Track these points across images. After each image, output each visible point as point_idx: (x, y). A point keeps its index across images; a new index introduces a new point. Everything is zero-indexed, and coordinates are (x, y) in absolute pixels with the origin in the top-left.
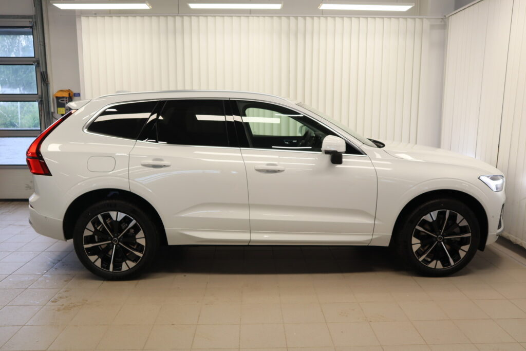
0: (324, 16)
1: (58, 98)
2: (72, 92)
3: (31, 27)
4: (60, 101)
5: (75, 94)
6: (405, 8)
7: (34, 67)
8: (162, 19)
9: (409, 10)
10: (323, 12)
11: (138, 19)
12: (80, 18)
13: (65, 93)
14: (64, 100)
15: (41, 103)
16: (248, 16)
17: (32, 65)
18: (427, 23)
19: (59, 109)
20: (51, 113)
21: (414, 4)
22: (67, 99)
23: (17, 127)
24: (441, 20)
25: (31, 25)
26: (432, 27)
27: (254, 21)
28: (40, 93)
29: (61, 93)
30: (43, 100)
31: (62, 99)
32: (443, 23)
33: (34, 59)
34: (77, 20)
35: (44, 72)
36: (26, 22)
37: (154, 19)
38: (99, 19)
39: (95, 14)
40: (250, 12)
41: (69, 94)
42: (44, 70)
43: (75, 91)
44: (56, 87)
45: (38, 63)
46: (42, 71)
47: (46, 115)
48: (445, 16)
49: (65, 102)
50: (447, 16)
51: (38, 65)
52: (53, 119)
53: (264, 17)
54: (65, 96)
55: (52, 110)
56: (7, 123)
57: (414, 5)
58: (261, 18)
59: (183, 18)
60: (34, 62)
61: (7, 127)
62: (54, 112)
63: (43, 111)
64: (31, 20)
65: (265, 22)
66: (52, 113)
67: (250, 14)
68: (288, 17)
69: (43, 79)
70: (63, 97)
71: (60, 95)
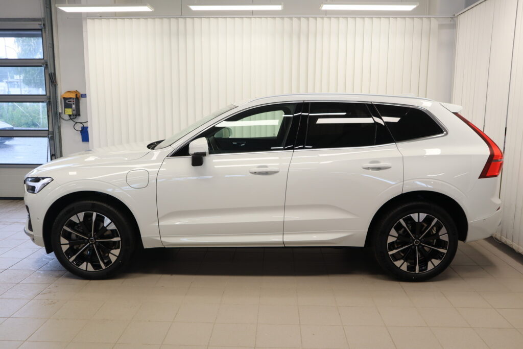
0: (327, 16)
1: (65, 99)
2: (79, 93)
3: (41, 30)
4: (67, 101)
5: (82, 95)
6: (410, 8)
7: (43, 68)
8: (165, 20)
9: (414, 10)
10: (326, 12)
11: (142, 21)
12: (86, 20)
13: (72, 94)
14: (71, 101)
15: (49, 104)
16: (251, 18)
17: (41, 66)
18: (435, 23)
19: (66, 109)
20: (58, 114)
21: (418, 3)
22: (74, 100)
23: (39, 127)
24: (451, 19)
25: (40, 28)
26: (441, 26)
27: (256, 22)
28: (48, 95)
29: (69, 93)
30: (50, 101)
31: (70, 100)
32: (452, 23)
33: (43, 61)
34: (84, 22)
35: (51, 74)
36: (36, 25)
37: (158, 21)
38: (104, 21)
39: (101, 16)
40: (253, 14)
41: (76, 95)
42: (53, 72)
43: (82, 92)
44: (64, 88)
45: (47, 65)
46: (50, 72)
47: (54, 115)
48: (454, 15)
49: (72, 103)
50: (456, 15)
51: (46, 67)
52: (61, 119)
53: (266, 18)
54: (72, 97)
55: (60, 110)
56: (29, 123)
57: (418, 5)
58: (263, 19)
59: (186, 20)
60: (43, 64)
61: (30, 127)
62: (62, 113)
63: (50, 112)
64: (40, 23)
65: (268, 23)
66: (60, 113)
67: (253, 15)
68: (291, 18)
69: (52, 80)
70: (71, 98)
71: (67, 96)
